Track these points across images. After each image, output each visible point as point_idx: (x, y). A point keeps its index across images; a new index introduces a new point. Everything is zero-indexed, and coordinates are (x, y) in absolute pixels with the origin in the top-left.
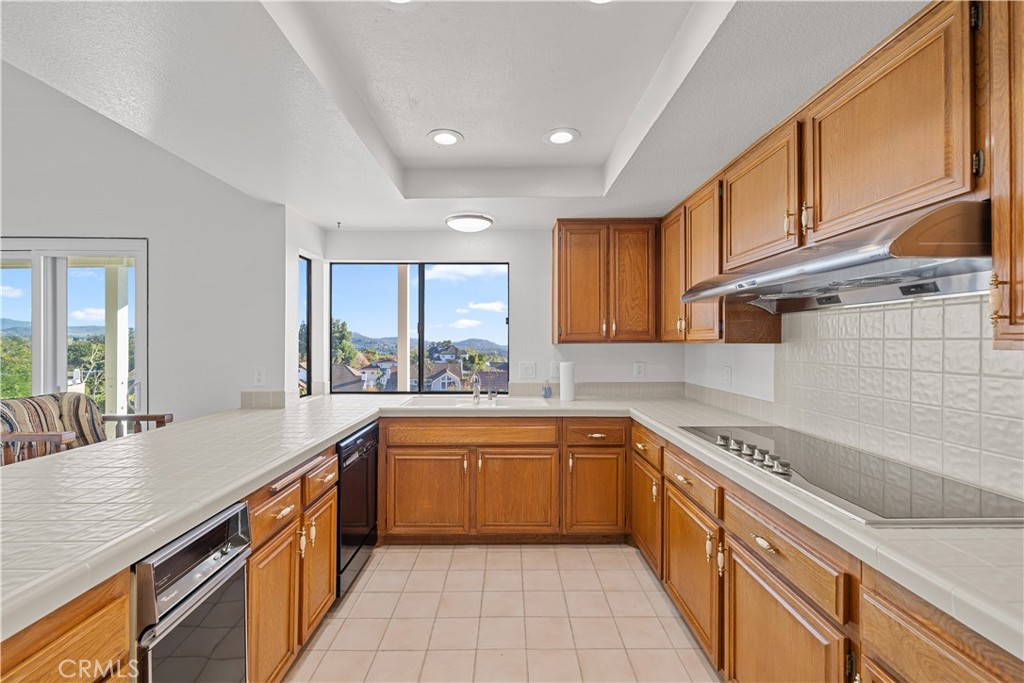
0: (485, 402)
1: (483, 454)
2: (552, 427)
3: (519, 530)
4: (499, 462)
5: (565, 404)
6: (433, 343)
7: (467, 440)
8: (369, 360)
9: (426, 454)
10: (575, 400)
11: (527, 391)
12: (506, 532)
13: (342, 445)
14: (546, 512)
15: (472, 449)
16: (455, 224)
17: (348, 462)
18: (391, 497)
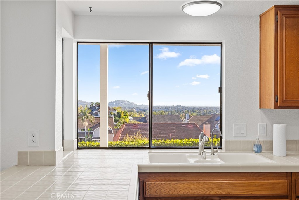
6: (92, 104)
10: (287, 155)
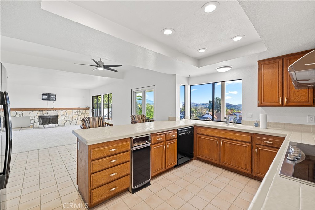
0: (231, 126)
1: (223, 140)
2: (249, 136)
3: (236, 168)
4: (229, 144)
5: (262, 129)
7: (218, 136)
8: (232, 112)
9: (206, 138)
10: (267, 128)
11: (249, 123)
12: (231, 167)
13: (179, 130)
14: (246, 165)
15: (219, 139)
16: (219, 70)
17: (181, 134)
18: (198, 147)
